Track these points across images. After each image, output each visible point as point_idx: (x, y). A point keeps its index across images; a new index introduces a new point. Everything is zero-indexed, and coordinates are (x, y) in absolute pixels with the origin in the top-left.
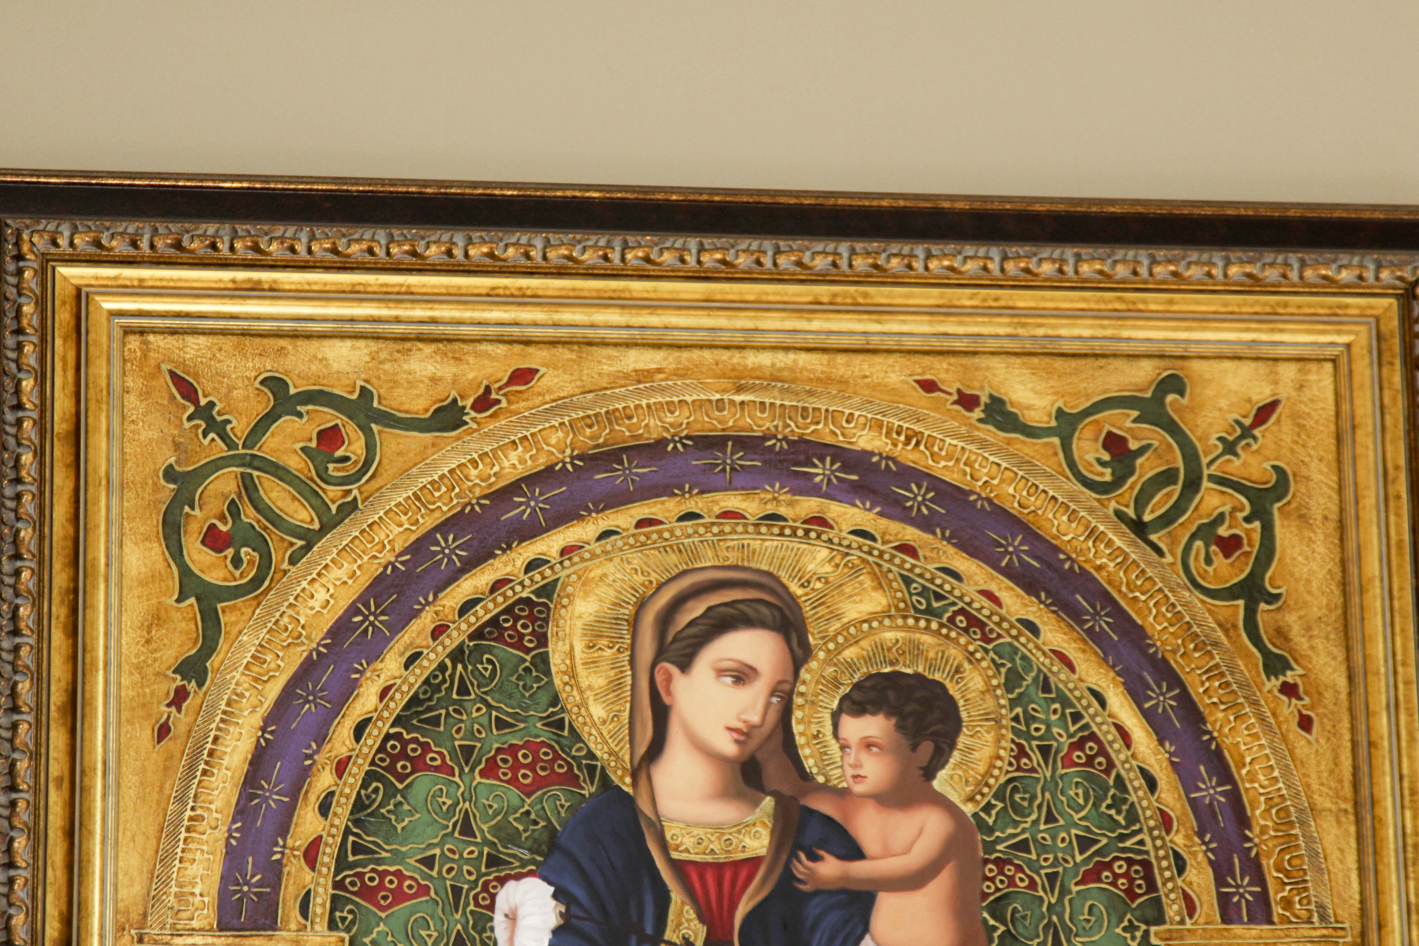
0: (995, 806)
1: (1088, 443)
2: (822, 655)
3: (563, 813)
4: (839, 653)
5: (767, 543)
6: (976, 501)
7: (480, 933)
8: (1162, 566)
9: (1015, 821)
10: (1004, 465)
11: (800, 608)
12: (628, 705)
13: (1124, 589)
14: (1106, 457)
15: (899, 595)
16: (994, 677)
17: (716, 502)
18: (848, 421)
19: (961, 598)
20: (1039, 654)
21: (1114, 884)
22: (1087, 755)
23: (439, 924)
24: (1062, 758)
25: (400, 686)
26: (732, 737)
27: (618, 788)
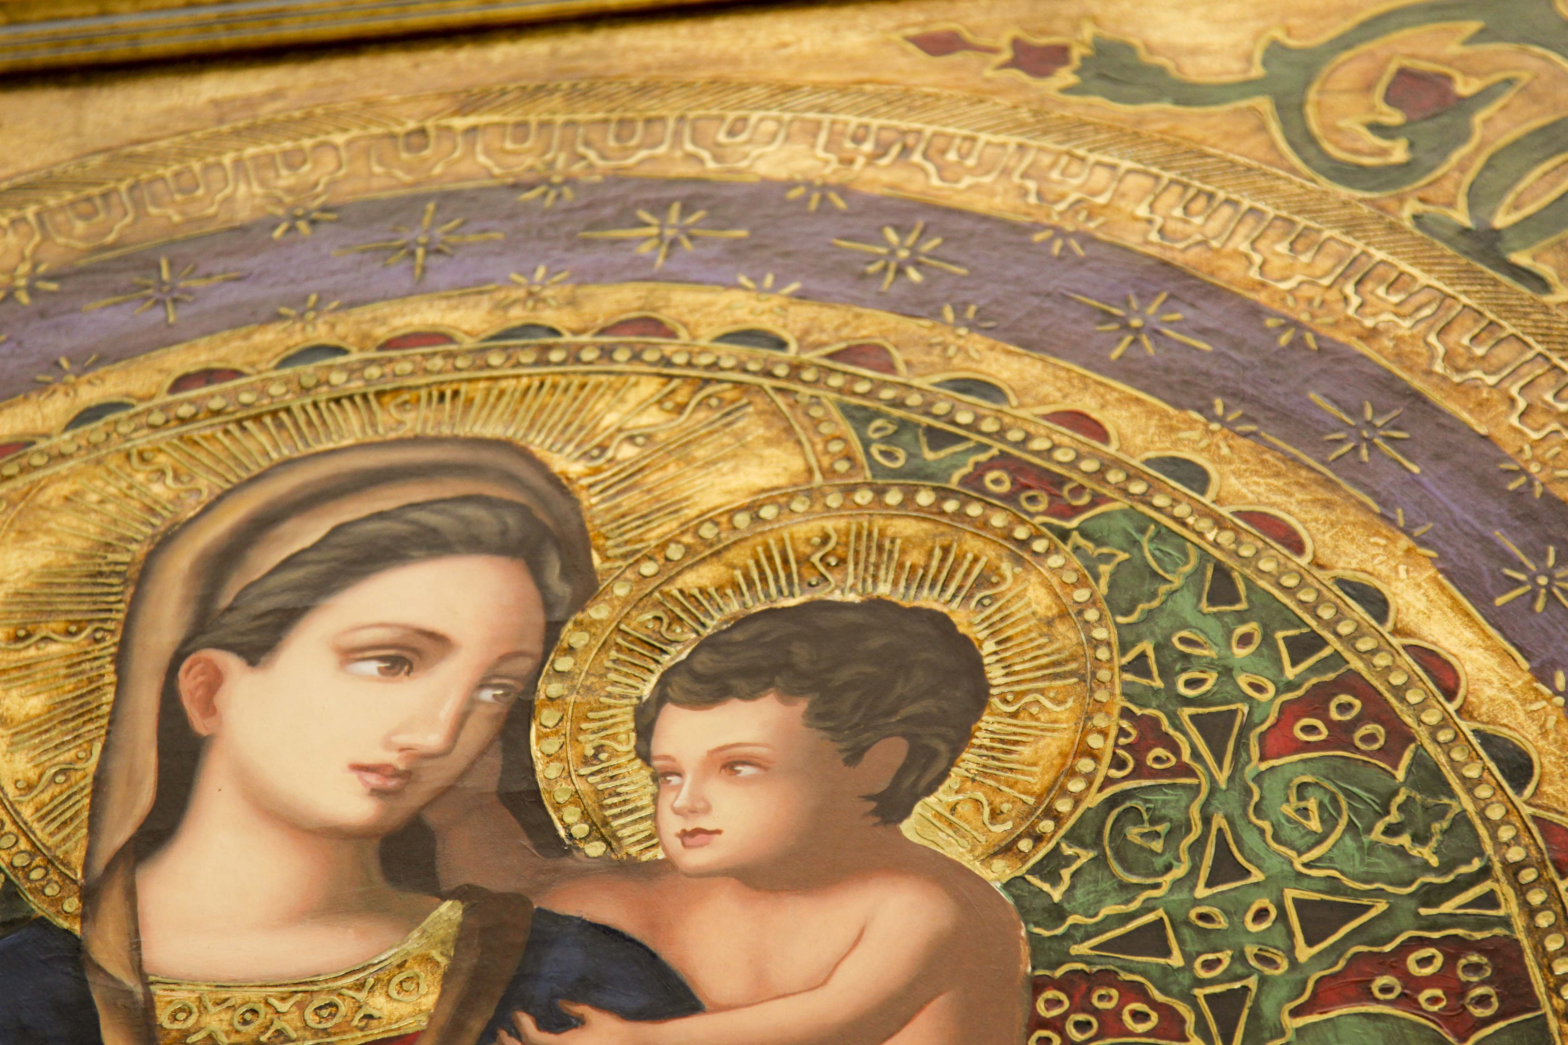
0: (1069, 860)
1: (1344, 98)
2: (621, 591)
4: (670, 580)
5: (503, 384)
6: (1050, 241)
8: (1546, 309)
9: (1124, 887)
10: (1126, 164)
11: (576, 502)
12: (97, 748)
13: (1439, 367)
14: (1395, 117)
15: (836, 447)
16: (1081, 583)
17: (383, 321)
18: (731, 133)
19: (1000, 435)
20: (1204, 524)
21: (1407, 1000)
22: (1330, 724)
24: (1262, 737)
26: (366, 783)
27: (43, 923)
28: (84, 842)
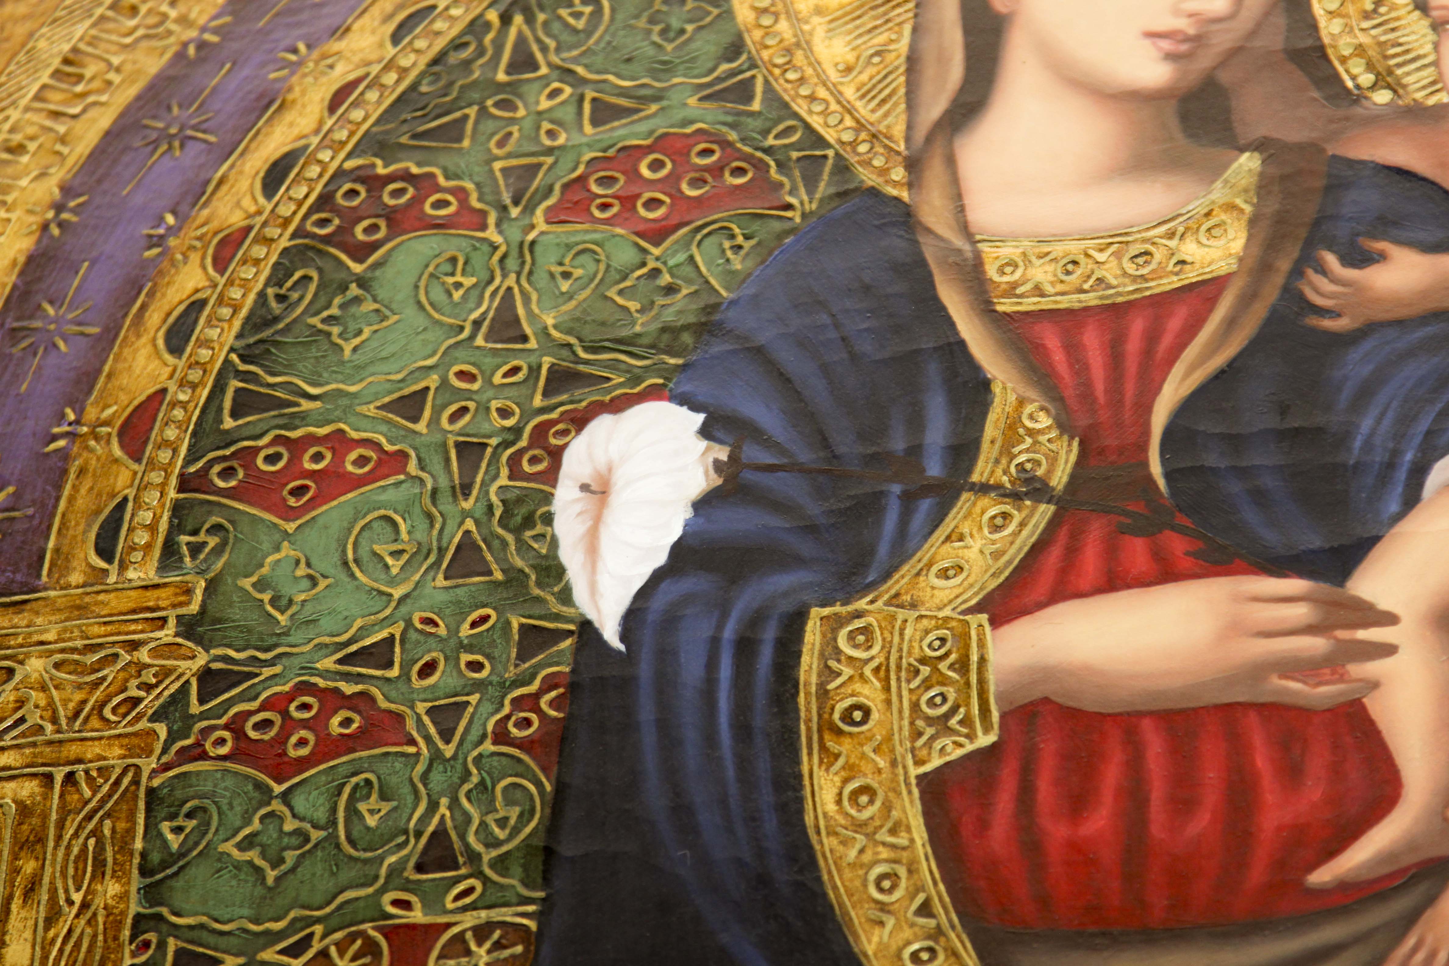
3: (737, 264)
7: (517, 531)
23: (422, 524)
25: (377, 77)
26: (1160, 49)
27: (874, 192)
28: (903, 117)
